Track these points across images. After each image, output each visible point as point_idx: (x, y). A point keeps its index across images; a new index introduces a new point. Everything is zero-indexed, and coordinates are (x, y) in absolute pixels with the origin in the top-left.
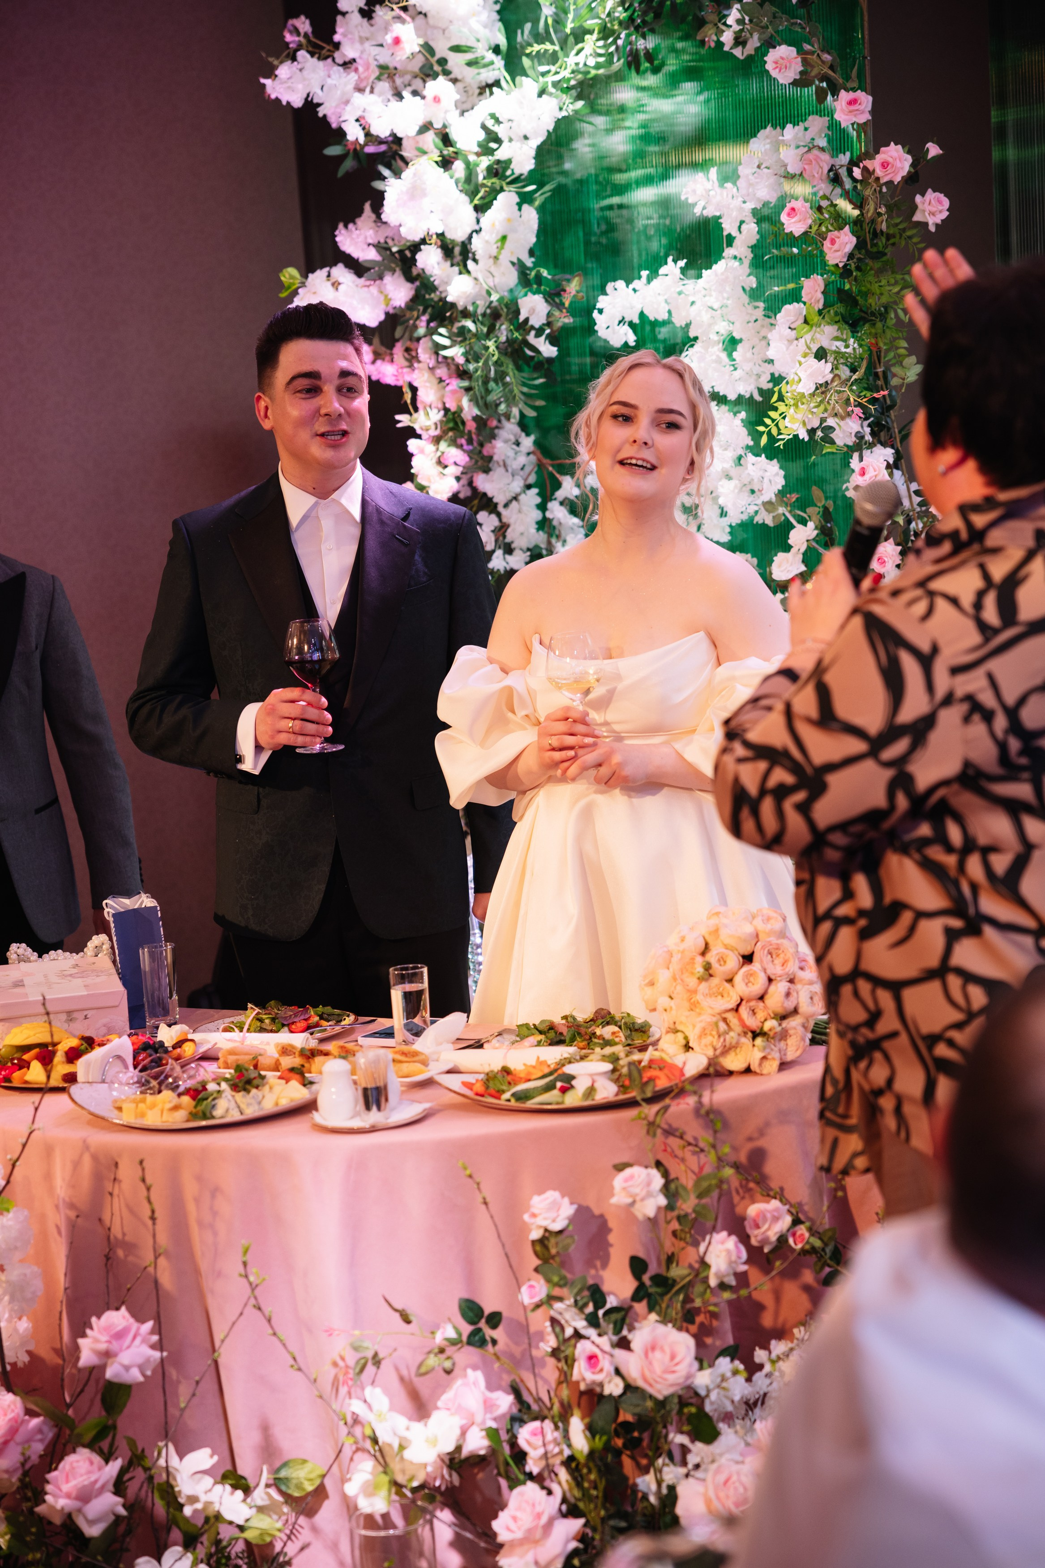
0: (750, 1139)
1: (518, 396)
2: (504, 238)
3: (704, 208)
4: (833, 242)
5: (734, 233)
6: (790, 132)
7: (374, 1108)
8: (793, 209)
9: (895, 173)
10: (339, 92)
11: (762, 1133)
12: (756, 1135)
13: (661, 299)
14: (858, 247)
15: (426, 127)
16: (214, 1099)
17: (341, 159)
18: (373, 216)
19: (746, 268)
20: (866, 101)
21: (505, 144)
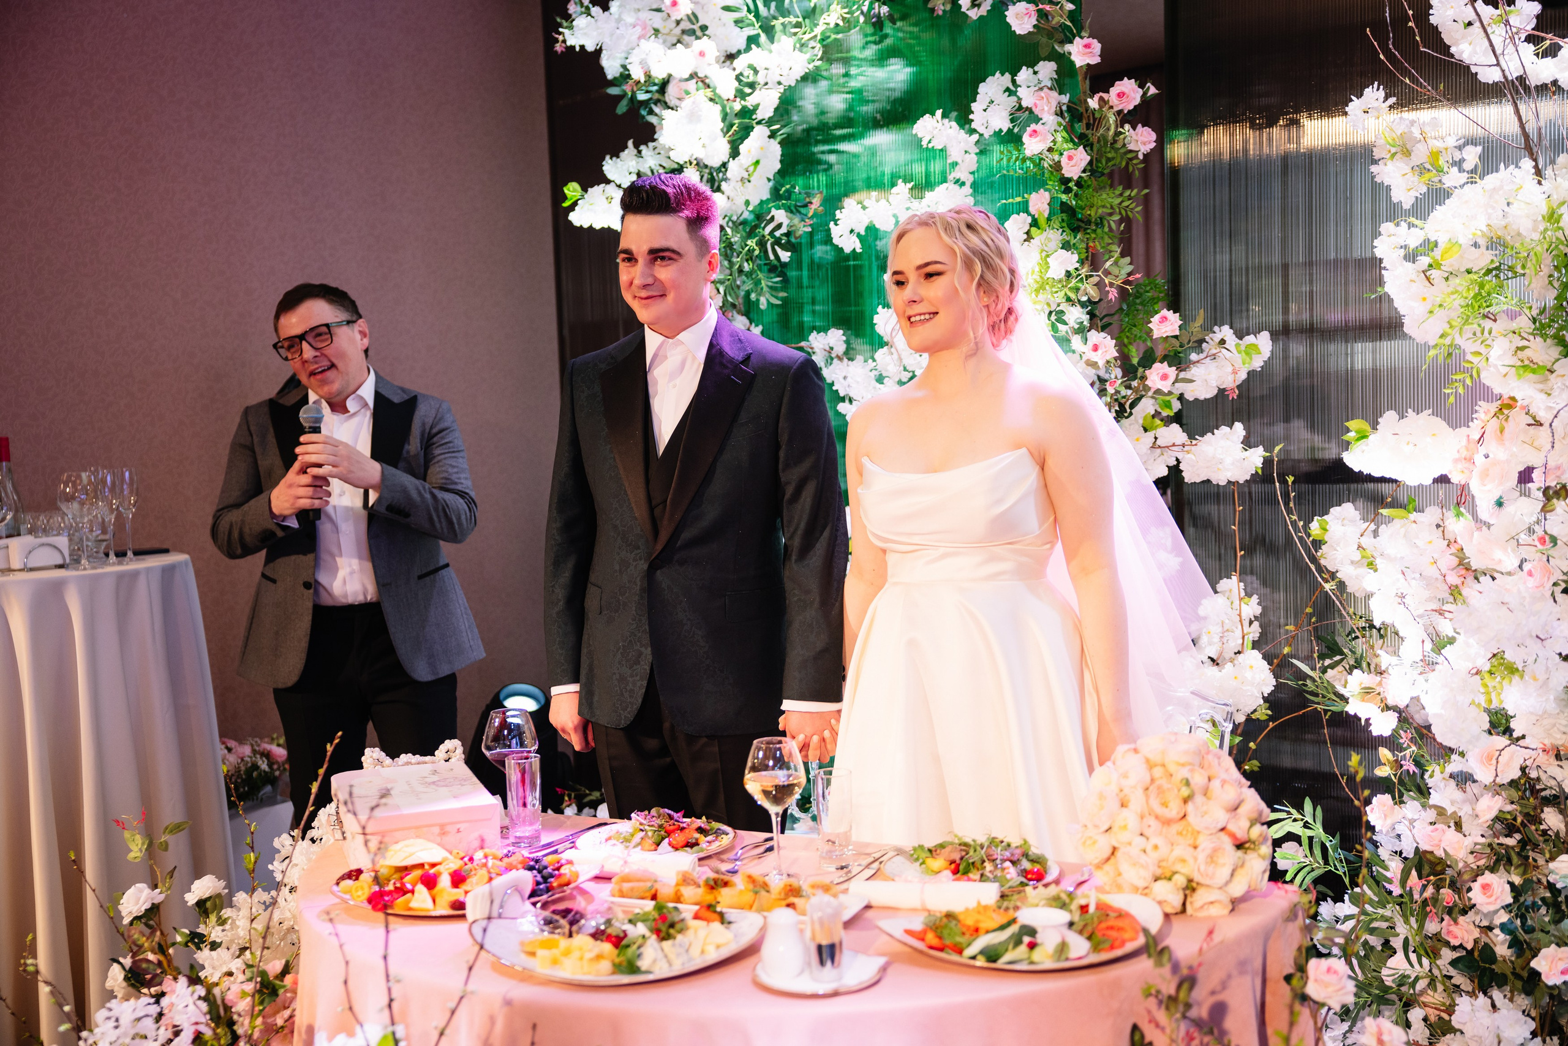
0: (1213, 993)
1: (765, 289)
2: (757, 162)
3: (930, 142)
4: (1070, 158)
5: (960, 161)
6: (1024, 75)
7: (829, 963)
8: (1035, 131)
9: (1129, 103)
10: (625, 41)
11: (1224, 985)
12: (1218, 988)
13: (891, 213)
14: (1090, 163)
15: (693, 76)
16: (639, 947)
17: (619, 98)
18: (635, 151)
19: (967, 190)
20: (1097, 46)
21: (757, 92)
